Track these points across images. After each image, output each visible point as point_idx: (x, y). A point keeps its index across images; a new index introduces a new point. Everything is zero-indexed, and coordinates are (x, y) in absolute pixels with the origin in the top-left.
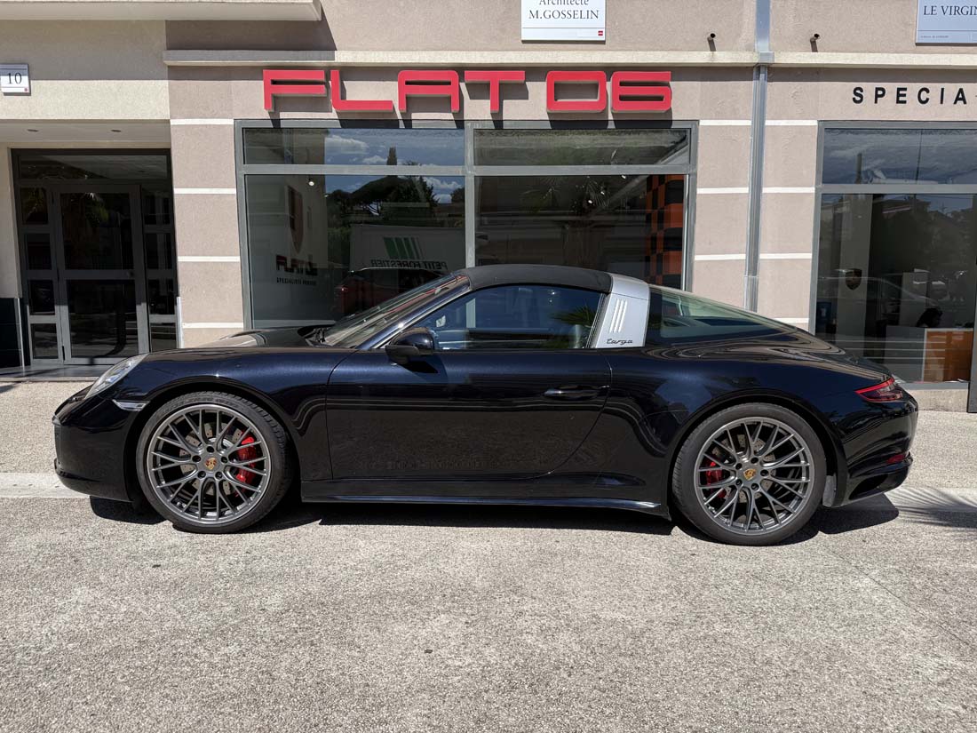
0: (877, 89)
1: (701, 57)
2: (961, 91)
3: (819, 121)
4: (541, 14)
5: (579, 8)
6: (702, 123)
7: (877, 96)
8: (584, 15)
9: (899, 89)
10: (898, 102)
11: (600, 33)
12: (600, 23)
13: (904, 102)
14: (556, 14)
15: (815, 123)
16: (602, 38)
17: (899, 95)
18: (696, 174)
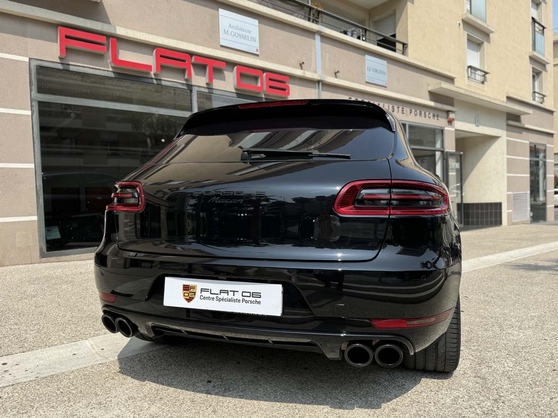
1: (298, 72)
2: (379, 104)
4: (229, 33)
5: (247, 34)
8: (250, 39)
11: (257, 50)
12: (257, 45)
14: (237, 35)
16: (258, 53)
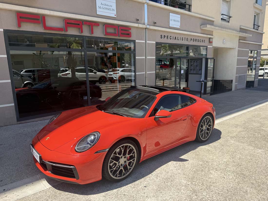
0: (164, 36)
1: (136, 25)
2: (175, 37)
3: (156, 42)
4: (101, 8)
5: (110, 7)
6: (136, 41)
7: (164, 37)
8: (111, 10)
9: (167, 36)
10: (167, 39)
11: (115, 15)
12: (115, 12)
13: (168, 39)
14: (105, 8)
15: (155, 42)
16: (116, 17)
17: (167, 37)
18: (135, 53)
